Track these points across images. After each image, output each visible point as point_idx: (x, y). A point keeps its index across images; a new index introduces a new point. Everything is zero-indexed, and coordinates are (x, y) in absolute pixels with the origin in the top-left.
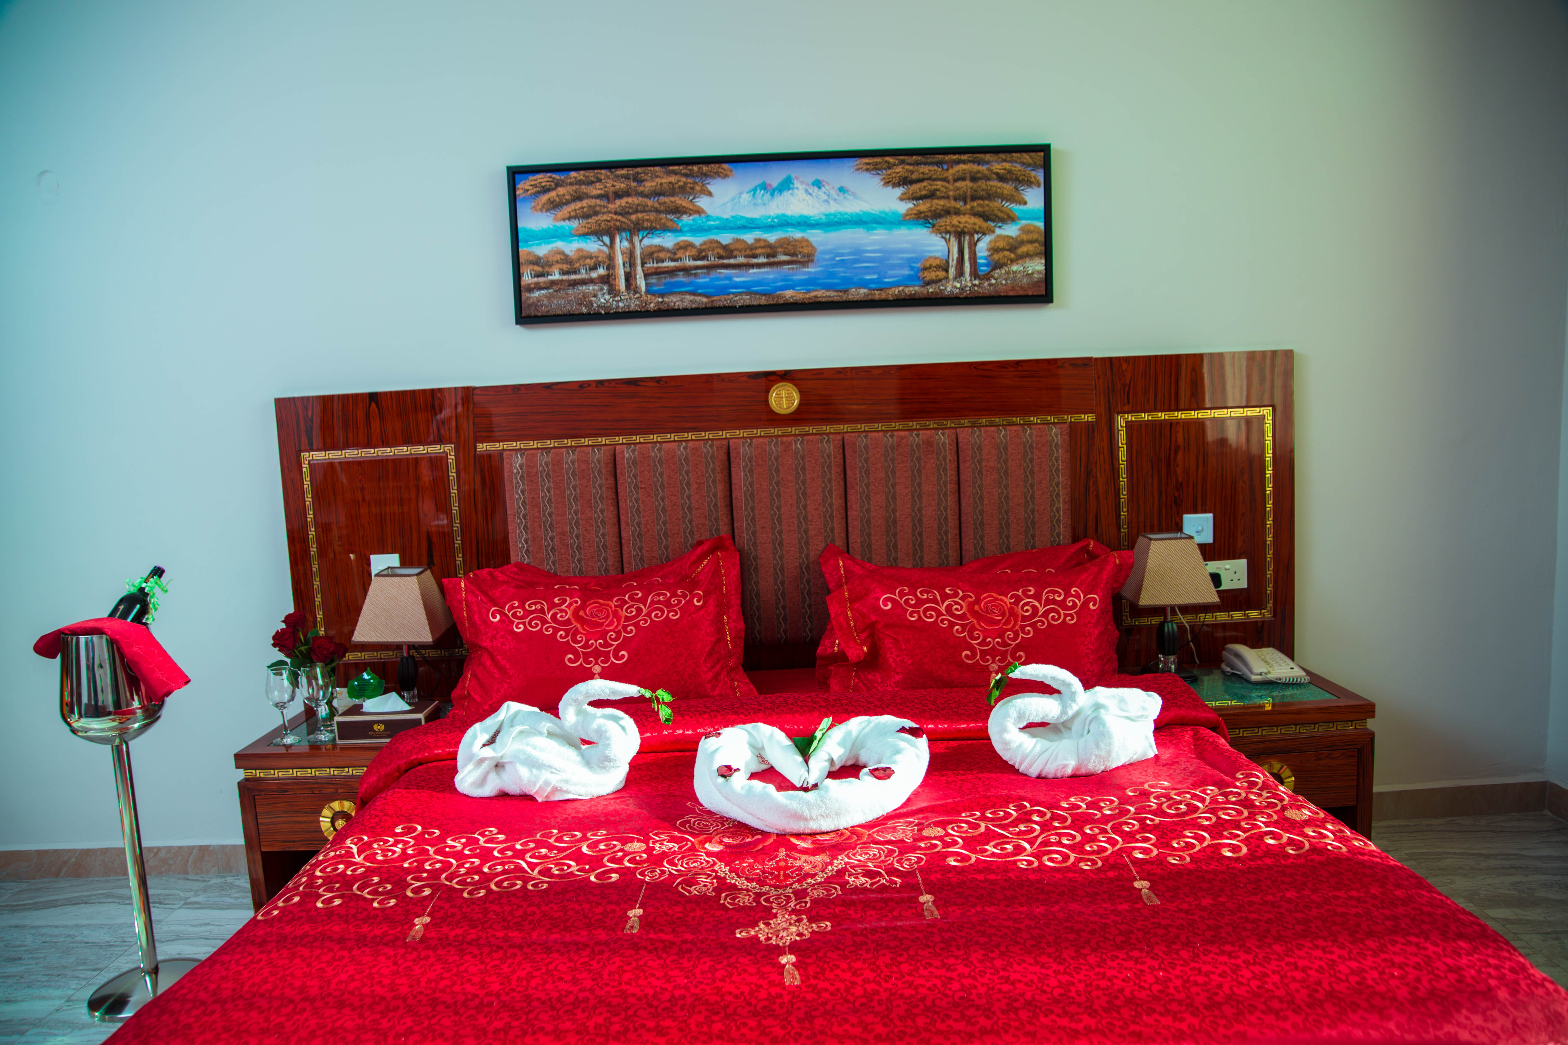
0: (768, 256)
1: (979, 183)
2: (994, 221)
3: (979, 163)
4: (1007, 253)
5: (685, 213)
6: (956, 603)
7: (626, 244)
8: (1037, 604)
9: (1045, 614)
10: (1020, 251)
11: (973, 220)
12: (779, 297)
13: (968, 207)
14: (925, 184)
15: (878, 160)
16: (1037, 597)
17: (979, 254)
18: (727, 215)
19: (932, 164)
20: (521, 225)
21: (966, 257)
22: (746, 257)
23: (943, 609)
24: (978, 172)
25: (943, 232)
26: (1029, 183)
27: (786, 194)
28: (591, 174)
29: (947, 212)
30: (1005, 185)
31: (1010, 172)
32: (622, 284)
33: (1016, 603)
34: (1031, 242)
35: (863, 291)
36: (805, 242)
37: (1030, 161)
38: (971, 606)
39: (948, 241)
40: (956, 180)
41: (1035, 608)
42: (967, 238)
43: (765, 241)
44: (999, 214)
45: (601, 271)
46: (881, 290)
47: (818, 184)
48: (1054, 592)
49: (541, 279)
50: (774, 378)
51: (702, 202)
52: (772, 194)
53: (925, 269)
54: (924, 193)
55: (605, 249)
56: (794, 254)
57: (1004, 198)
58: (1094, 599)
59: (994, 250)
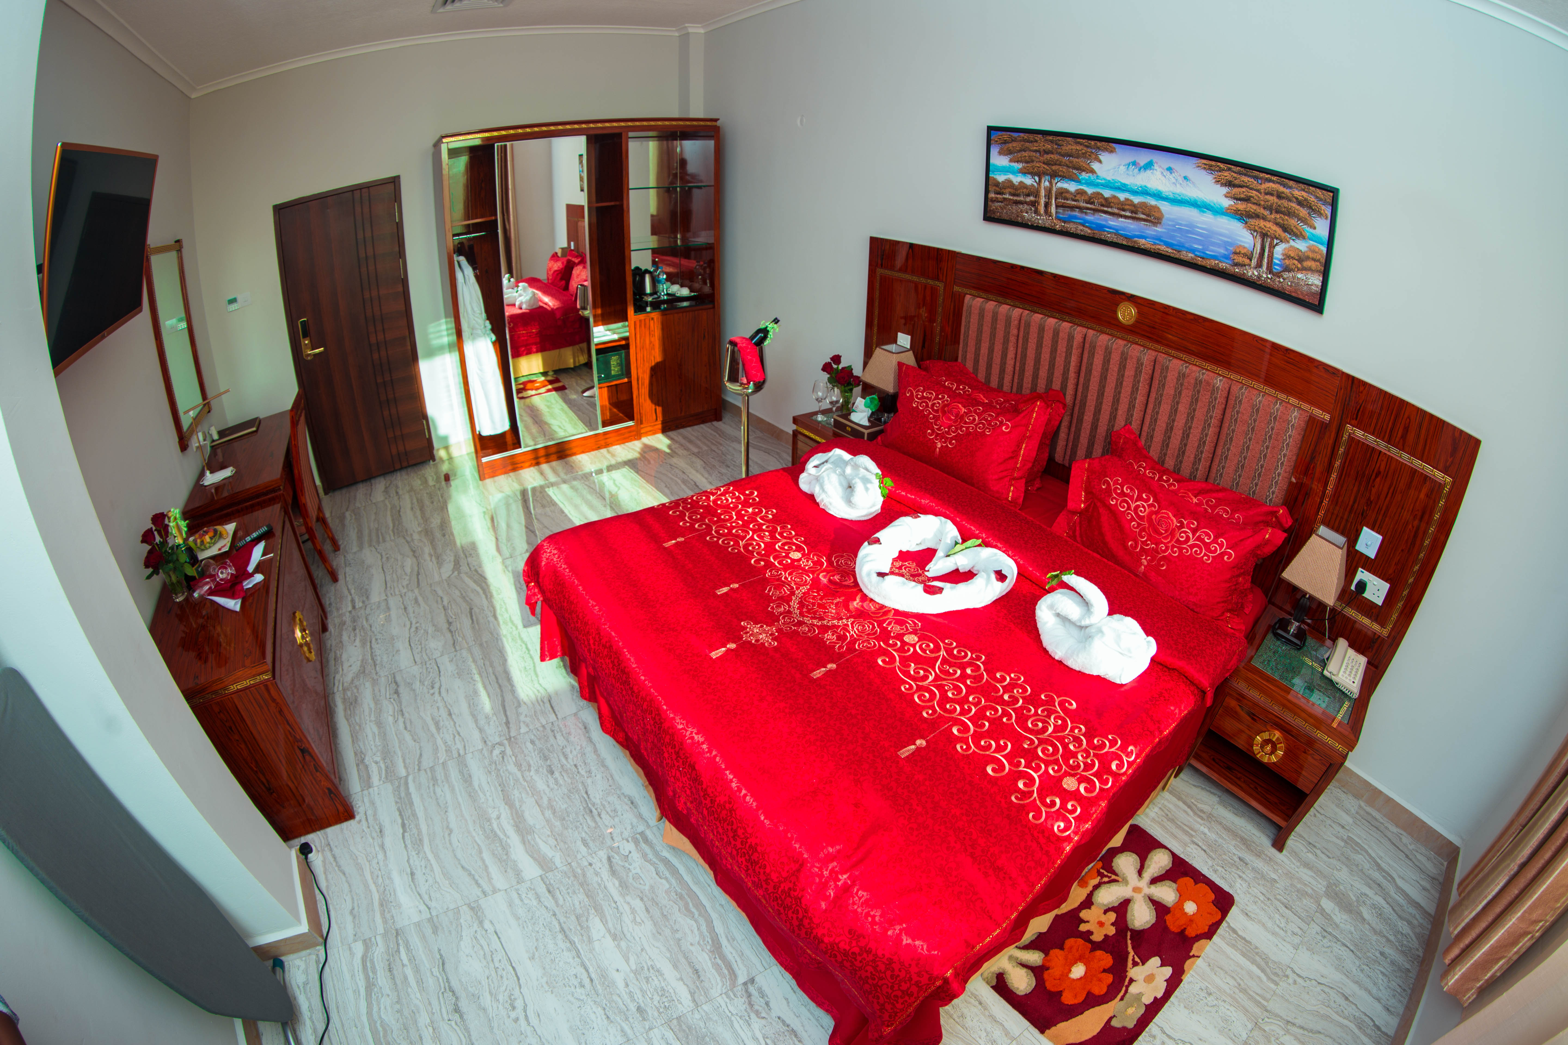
0: (1132, 212)
1: (1283, 201)
2: (1290, 234)
3: (1284, 186)
4: (1296, 262)
5: (1084, 171)
6: (1143, 507)
7: (1047, 184)
8: (1191, 536)
9: (1192, 546)
10: (1306, 264)
11: (1274, 228)
12: (1135, 242)
13: (1273, 216)
14: (1244, 190)
15: (1213, 163)
16: (1194, 531)
17: (1275, 255)
18: (1109, 178)
19: (1249, 176)
20: (992, 161)
21: (1266, 254)
22: (1118, 209)
23: (1133, 506)
24: (1283, 193)
25: (1252, 230)
26: (1320, 214)
27: (1149, 172)
28: (1031, 137)
29: (1257, 216)
30: (1301, 209)
31: (1306, 200)
32: (1042, 209)
33: (1179, 528)
34: (1314, 260)
35: (1190, 255)
36: (1156, 208)
37: (1322, 197)
38: (1151, 513)
39: (1255, 238)
40: (1266, 194)
41: (1188, 538)
42: (1269, 240)
43: (1131, 201)
44: (1295, 230)
45: (1032, 198)
46: (1203, 258)
47: (1170, 170)
48: (1207, 534)
49: (998, 196)
50: (1124, 297)
51: (1095, 166)
52: (1140, 170)
53: (1235, 253)
54: (1242, 196)
55: (1035, 184)
56: (1148, 215)
57: (1300, 219)
58: (1230, 555)
59: (1287, 257)
